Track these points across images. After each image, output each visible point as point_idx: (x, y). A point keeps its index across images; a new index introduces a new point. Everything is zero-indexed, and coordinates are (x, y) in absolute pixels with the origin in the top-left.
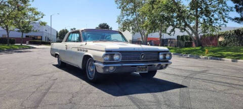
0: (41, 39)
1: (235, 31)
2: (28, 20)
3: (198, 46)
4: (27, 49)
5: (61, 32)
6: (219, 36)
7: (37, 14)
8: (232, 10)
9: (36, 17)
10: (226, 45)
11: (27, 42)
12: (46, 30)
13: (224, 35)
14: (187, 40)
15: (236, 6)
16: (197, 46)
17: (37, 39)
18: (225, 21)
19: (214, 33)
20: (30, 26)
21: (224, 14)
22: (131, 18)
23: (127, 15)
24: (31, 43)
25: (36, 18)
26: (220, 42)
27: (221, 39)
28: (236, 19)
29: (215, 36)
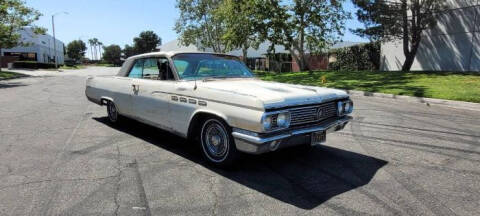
0: (36, 59)
1: (352, 48)
2: (9, 25)
3: (304, 70)
4: (12, 78)
5: (70, 45)
6: (330, 54)
7: (26, 12)
8: (350, 17)
9: (25, 18)
10: (338, 68)
11: (10, 65)
12: (44, 43)
13: (337, 53)
14: (284, 59)
15: (359, 11)
16: (302, 71)
17: (27, 59)
18: (340, 33)
19: (323, 50)
20: (13, 34)
21: (339, 22)
22: (198, 24)
23: (191, 18)
24: (17, 66)
25: (26, 20)
26: (331, 64)
27: (332, 60)
28: (359, 30)
29: (324, 55)
